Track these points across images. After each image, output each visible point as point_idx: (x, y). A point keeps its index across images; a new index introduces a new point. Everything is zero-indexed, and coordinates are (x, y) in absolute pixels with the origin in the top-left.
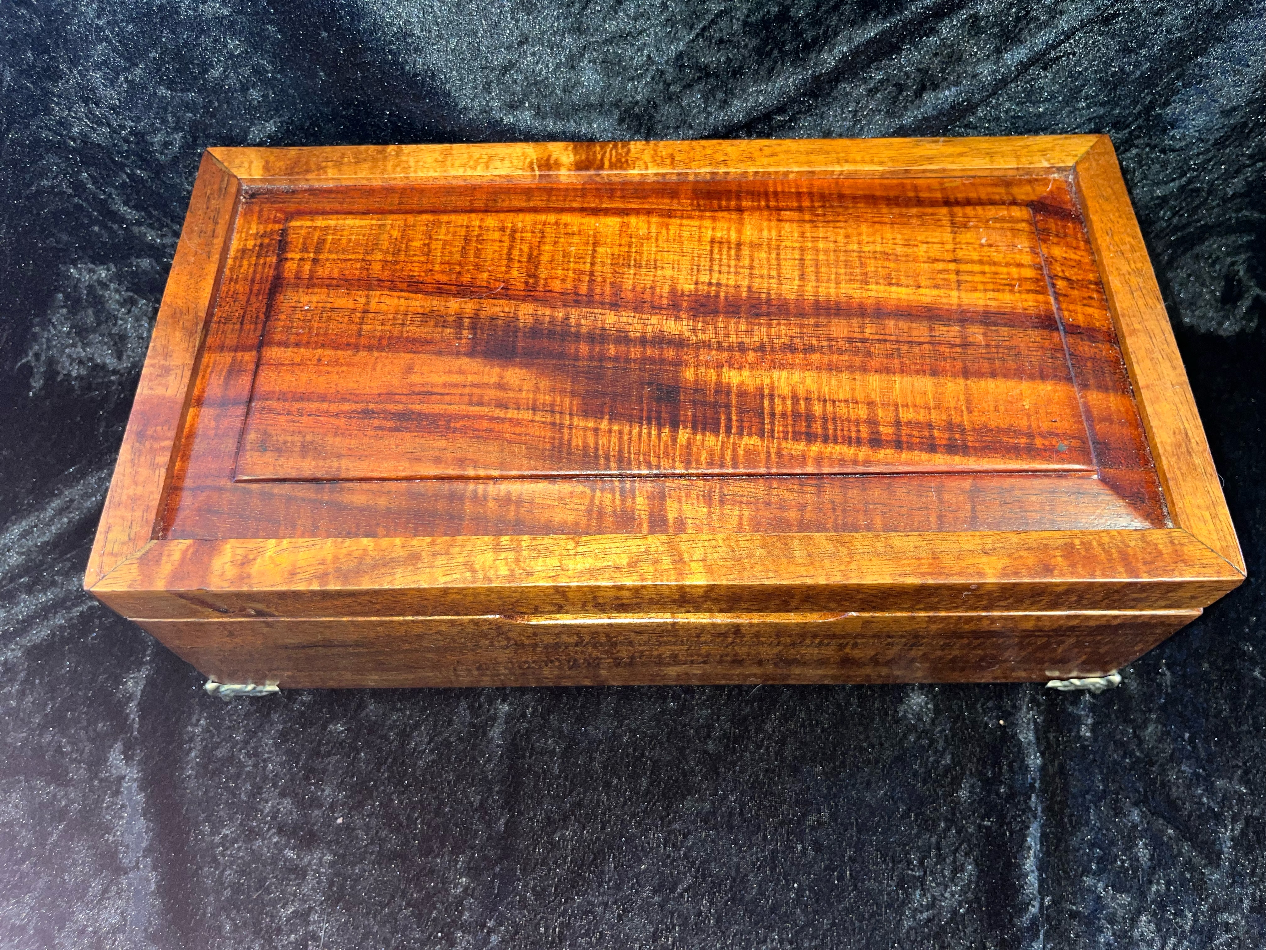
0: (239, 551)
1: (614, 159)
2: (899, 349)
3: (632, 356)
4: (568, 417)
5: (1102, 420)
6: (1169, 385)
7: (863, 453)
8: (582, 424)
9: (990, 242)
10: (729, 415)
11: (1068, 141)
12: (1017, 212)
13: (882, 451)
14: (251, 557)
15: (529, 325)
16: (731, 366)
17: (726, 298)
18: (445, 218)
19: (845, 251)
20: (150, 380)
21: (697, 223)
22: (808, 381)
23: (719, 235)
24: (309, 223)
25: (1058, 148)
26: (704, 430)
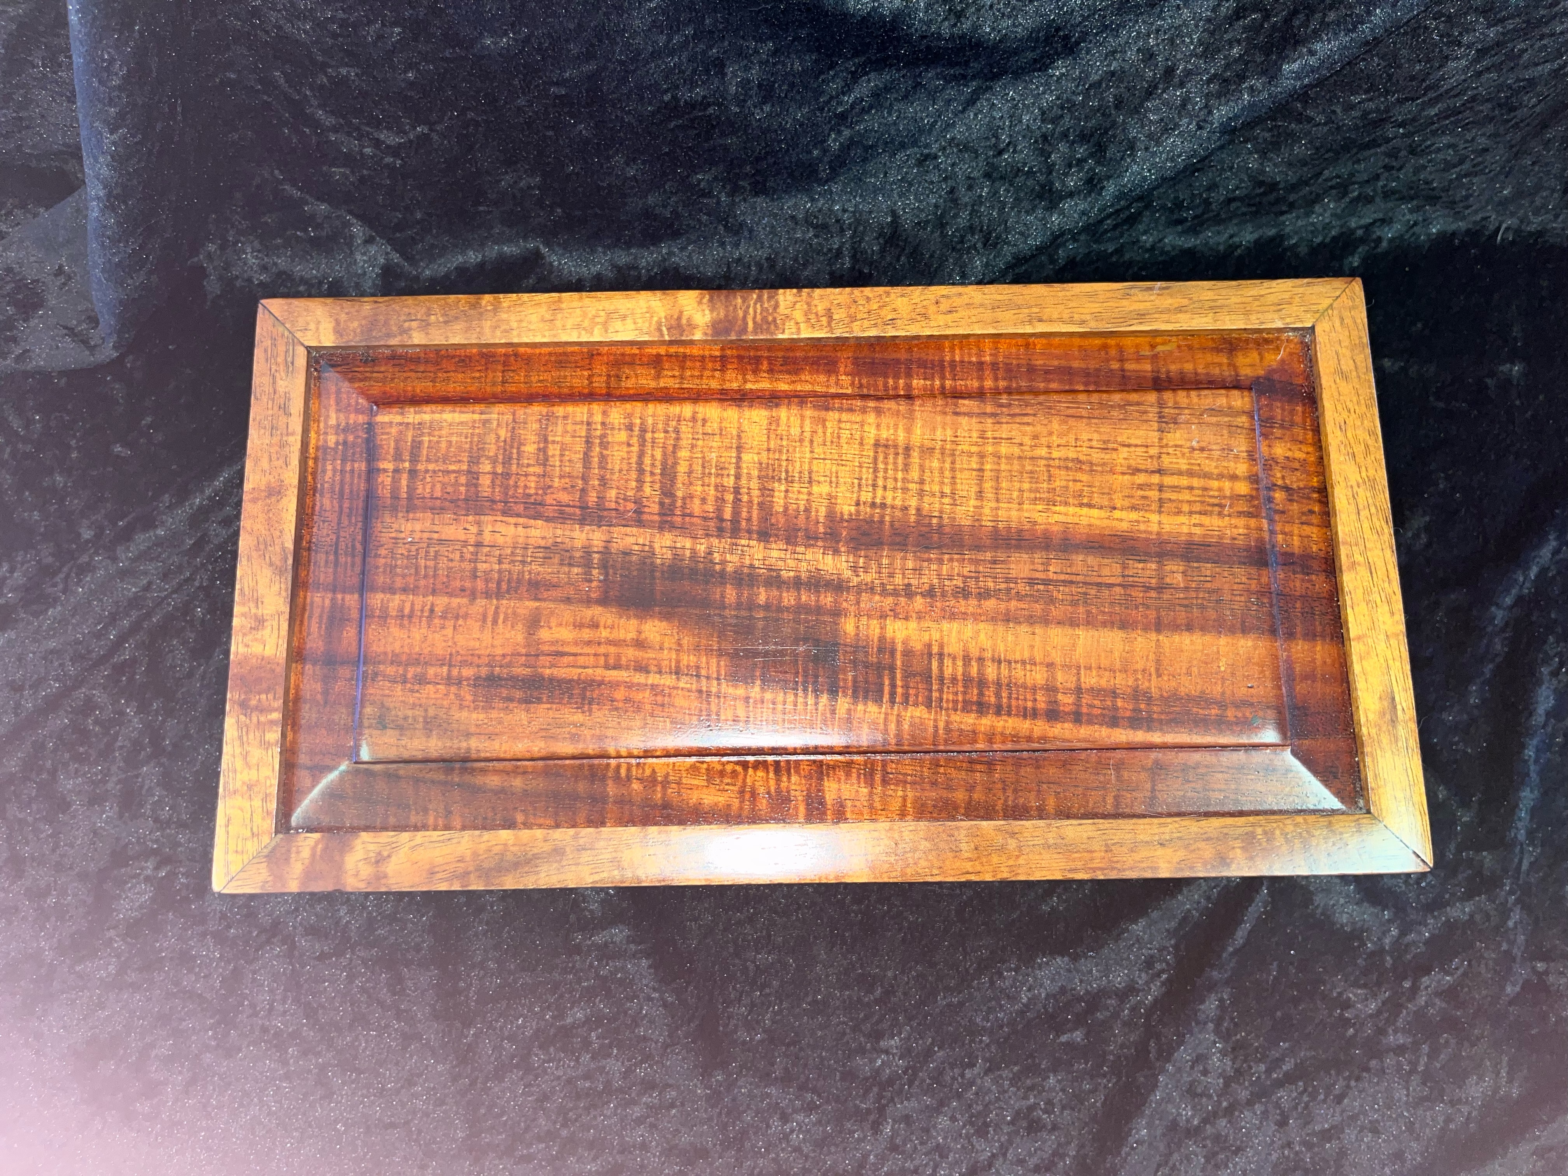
0: (372, 847)
1: (759, 317)
2: (1086, 594)
3: (785, 603)
4: (715, 682)
5: (1305, 677)
6: (1382, 637)
7: (1040, 727)
8: (731, 690)
9: (1203, 444)
10: (893, 679)
11: (1309, 290)
12: (1239, 400)
13: (1059, 726)
14: (385, 854)
15: (667, 563)
16: (896, 616)
17: (892, 523)
18: (560, 410)
19: (1032, 458)
20: (244, 635)
21: (858, 419)
22: (982, 636)
23: (884, 434)
24: (398, 419)
25: (1297, 299)
26: (866, 698)
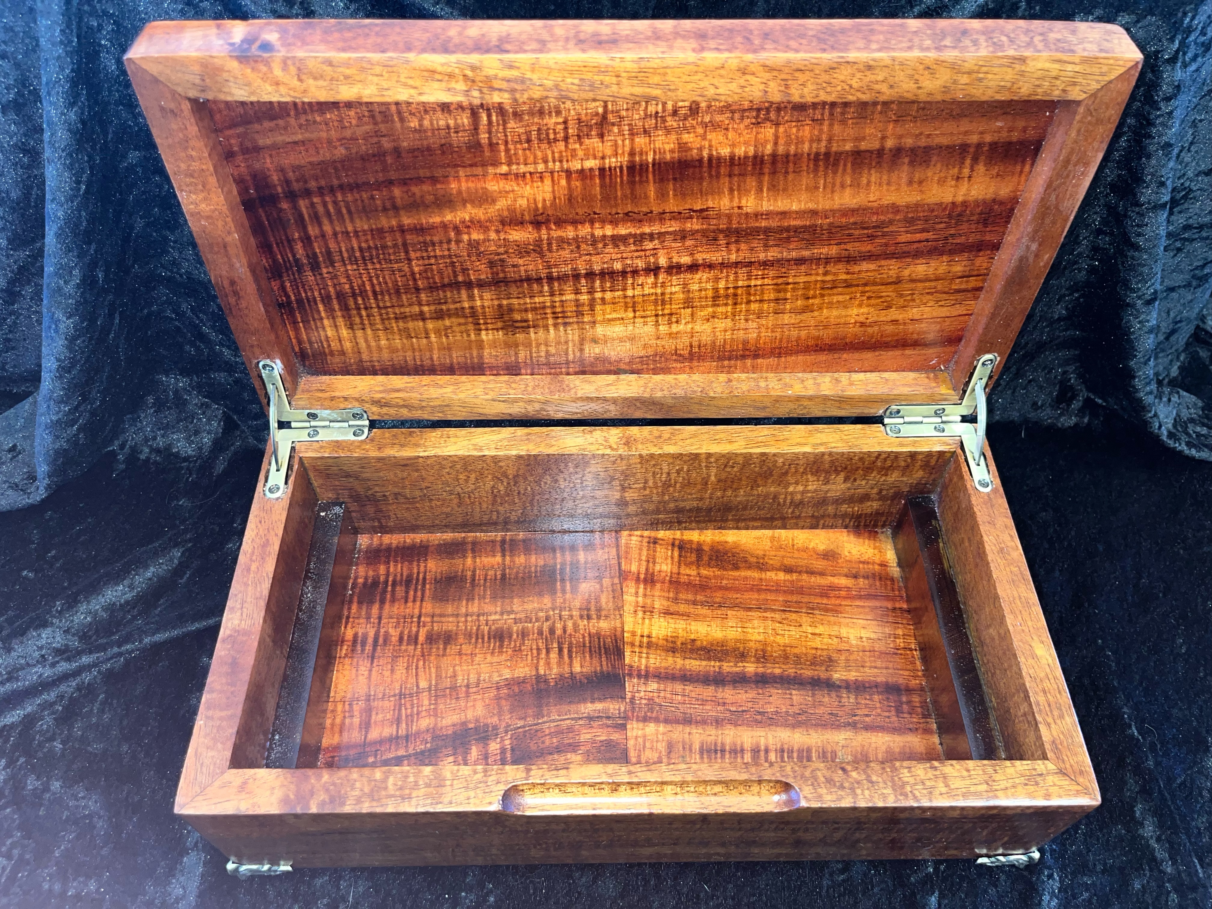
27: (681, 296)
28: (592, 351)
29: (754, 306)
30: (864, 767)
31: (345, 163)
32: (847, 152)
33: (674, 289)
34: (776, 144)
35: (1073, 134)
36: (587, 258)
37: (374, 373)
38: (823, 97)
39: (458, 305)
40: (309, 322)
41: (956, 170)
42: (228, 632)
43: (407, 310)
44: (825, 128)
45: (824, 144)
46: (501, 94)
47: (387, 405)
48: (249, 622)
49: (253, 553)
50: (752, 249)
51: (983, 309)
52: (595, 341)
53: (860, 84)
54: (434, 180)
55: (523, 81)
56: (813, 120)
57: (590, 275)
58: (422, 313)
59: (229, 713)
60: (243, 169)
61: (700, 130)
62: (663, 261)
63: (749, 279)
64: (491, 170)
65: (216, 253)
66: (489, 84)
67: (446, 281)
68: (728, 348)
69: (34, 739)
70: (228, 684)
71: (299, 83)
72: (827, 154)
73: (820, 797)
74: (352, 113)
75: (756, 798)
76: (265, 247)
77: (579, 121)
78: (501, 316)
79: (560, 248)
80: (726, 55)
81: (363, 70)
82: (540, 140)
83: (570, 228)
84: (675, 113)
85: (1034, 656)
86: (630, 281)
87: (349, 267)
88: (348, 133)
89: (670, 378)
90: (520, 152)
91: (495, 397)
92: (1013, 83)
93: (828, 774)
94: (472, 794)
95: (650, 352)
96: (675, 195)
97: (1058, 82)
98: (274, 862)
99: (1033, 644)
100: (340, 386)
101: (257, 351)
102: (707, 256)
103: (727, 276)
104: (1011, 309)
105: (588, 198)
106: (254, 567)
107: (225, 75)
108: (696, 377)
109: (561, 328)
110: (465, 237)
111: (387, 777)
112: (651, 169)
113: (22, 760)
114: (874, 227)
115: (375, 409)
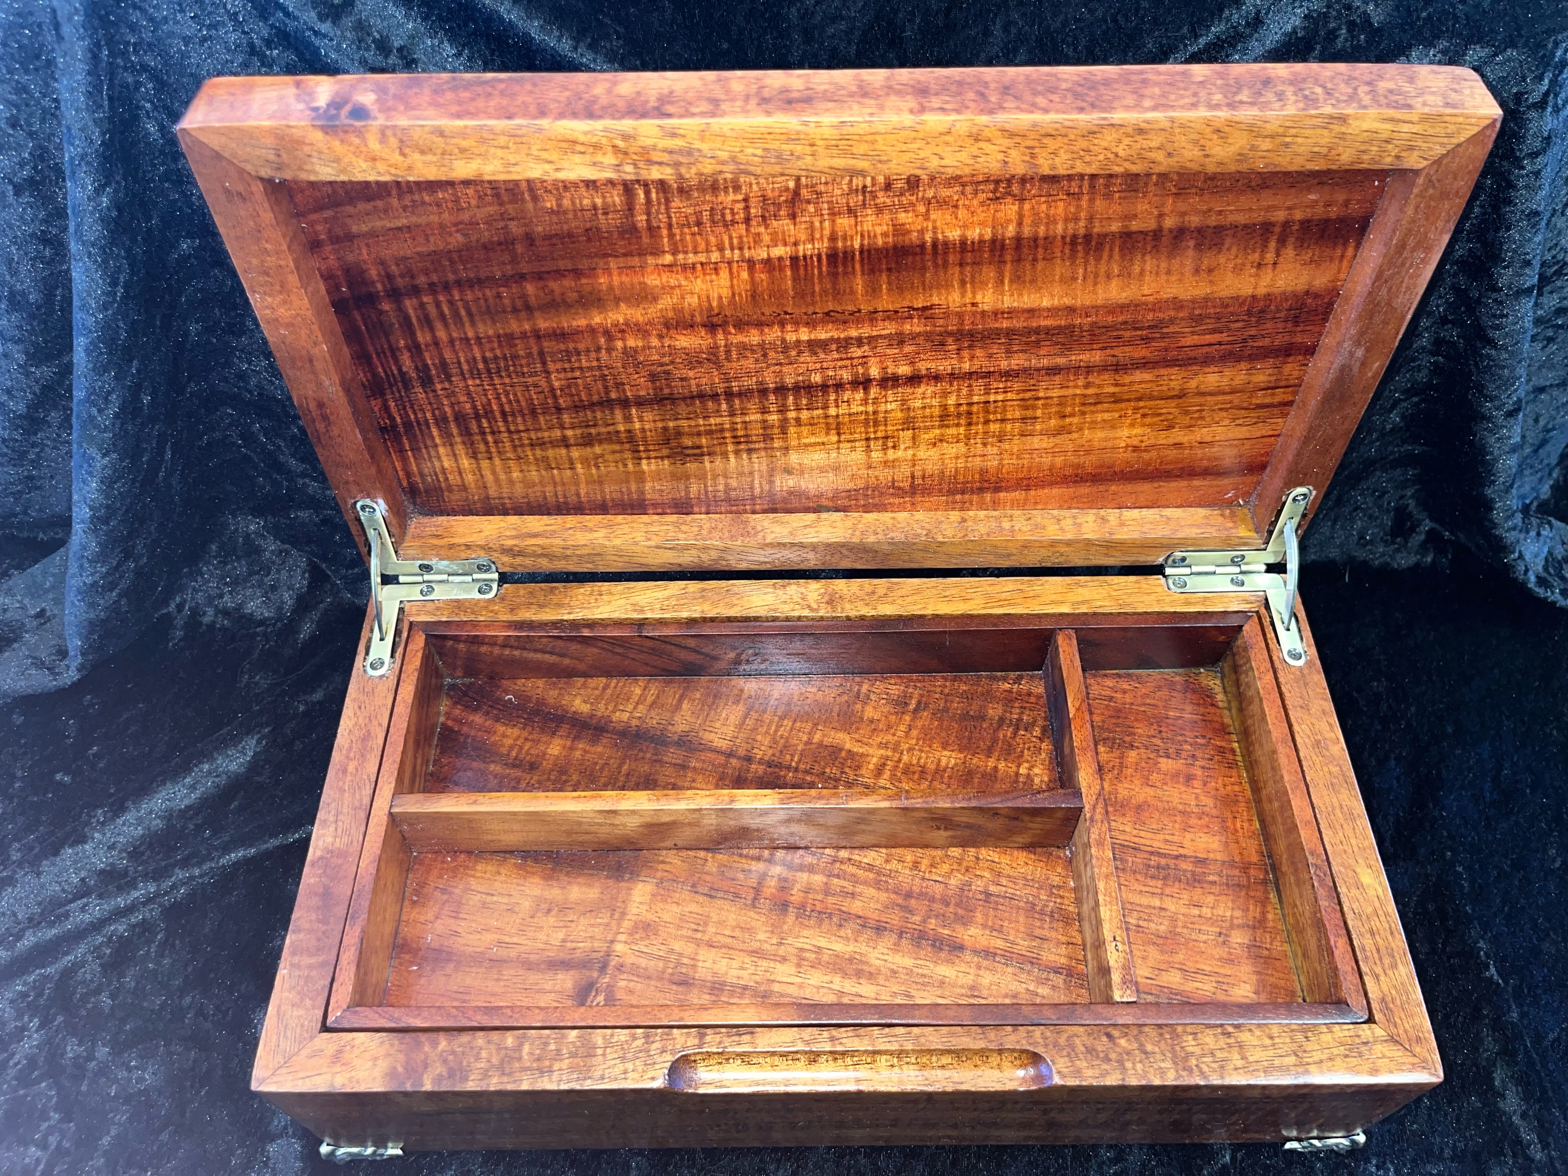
27: (899, 415)
28: (784, 483)
29: (994, 427)
30: (1135, 1032)
31: (463, 254)
32: (1113, 234)
33: (889, 407)
34: (1020, 224)
35: (1410, 211)
36: (777, 368)
37: (505, 512)
38: (1080, 168)
39: (611, 429)
40: (419, 449)
41: (1256, 256)
42: (319, 853)
43: (546, 434)
44: (1084, 203)
45: (1082, 224)
46: (662, 169)
47: (521, 553)
48: (345, 840)
49: (350, 749)
50: (990, 356)
51: (1293, 429)
52: (788, 471)
53: (1129, 152)
54: (577, 273)
55: (689, 152)
56: (1068, 195)
57: (781, 390)
58: (564, 439)
59: (321, 959)
60: (332, 261)
61: (922, 209)
62: (874, 372)
63: (987, 393)
64: (650, 260)
65: (299, 369)
66: (646, 156)
67: (595, 398)
68: (961, 478)
69: (74, 993)
70: (319, 921)
71: (401, 158)
72: (1088, 237)
73: (1078, 1072)
74: (470, 191)
75: (996, 1073)
76: (362, 358)
77: (764, 198)
78: (667, 442)
79: (741, 356)
80: (953, 117)
81: (483, 141)
82: (713, 222)
83: (754, 331)
84: (888, 186)
85: (1359, 886)
86: (832, 397)
87: (470, 382)
88: (465, 216)
89: (886, 517)
90: (688, 237)
91: (660, 543)
92: (1330, 149)
93: (1089, 1042)
94: (630, 1066)
95: (861, 484)
96: (889, 290)
97: (1390, 147)
98: (381, 1143)
99: (1358, 870)
100: (461, 530)
101: (354, 489)
102: (932, 365)
103: (959, 390)
104: (1330, 431)
105: (778, 294)
106: (351, 768)
107: (307, 149)
108: (920, 515)
109: (745, 456)
110: (619, 344)
111: (521, 1045)
112: (857, 257)
113: (60, 1019)
114: (1150, 327)
115: (505, 559)
